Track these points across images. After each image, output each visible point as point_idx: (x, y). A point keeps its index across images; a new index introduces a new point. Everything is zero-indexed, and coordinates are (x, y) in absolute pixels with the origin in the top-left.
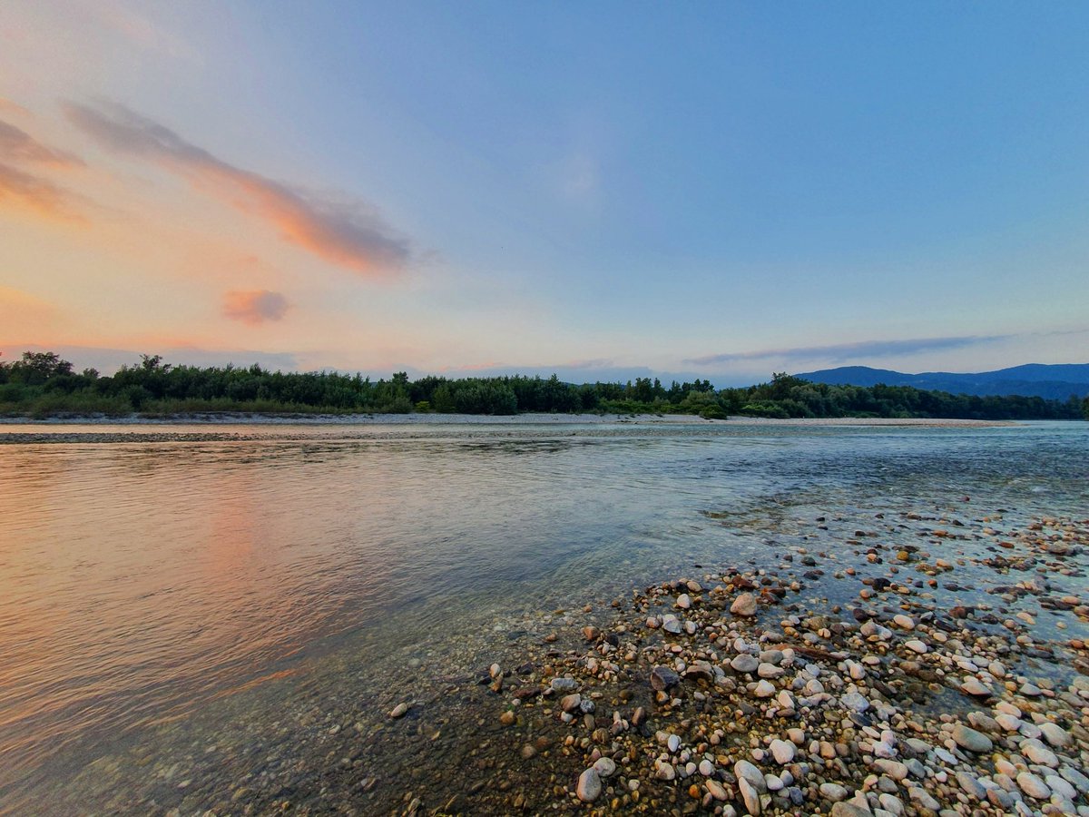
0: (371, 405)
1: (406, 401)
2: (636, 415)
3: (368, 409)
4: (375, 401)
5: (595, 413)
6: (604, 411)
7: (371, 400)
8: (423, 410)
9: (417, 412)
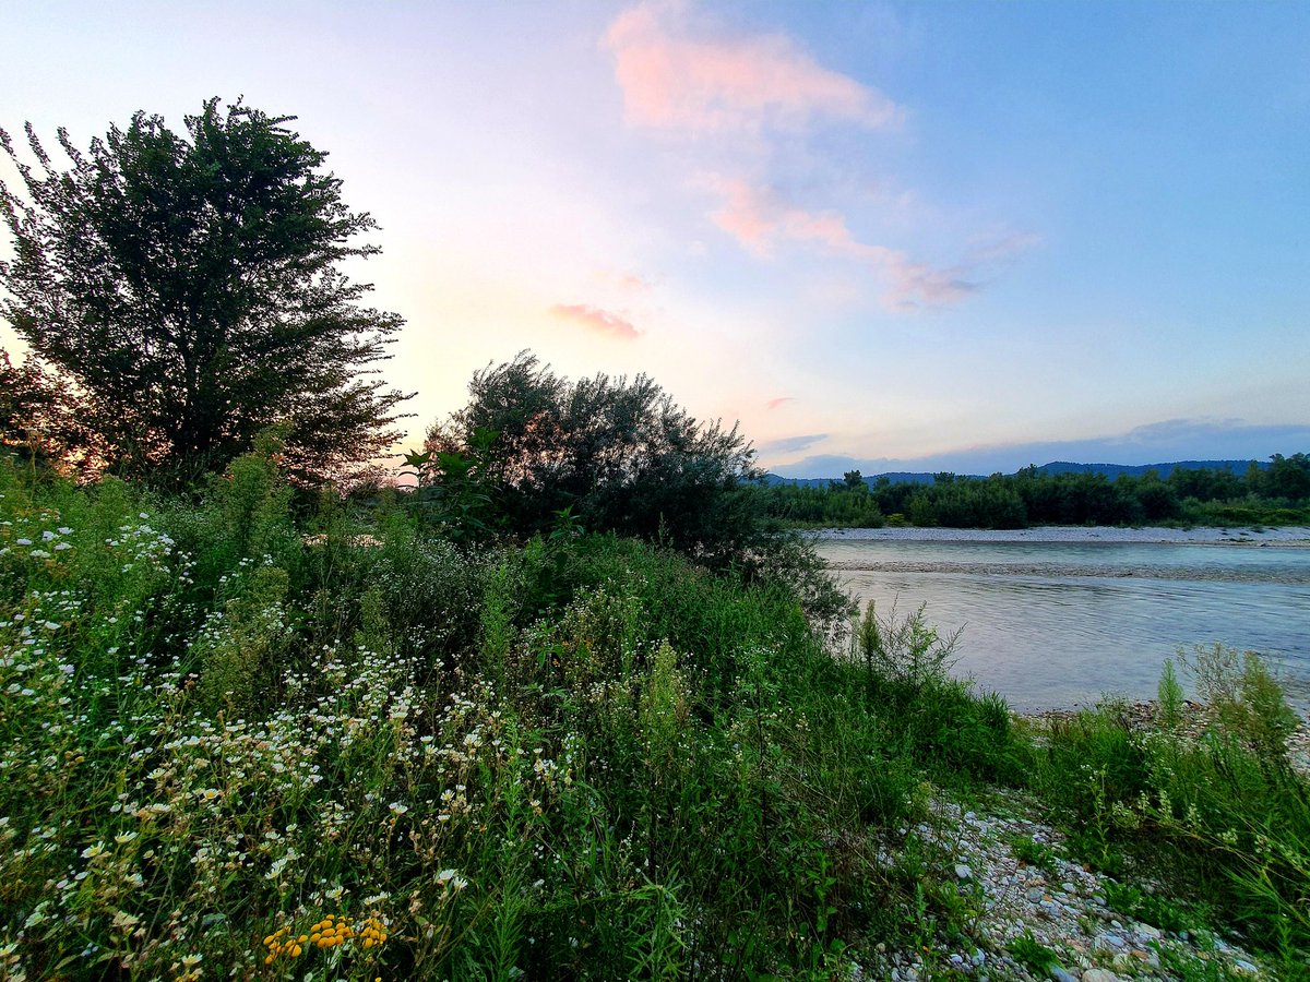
0: (840, 519)
1: (877, 514)
2: (1265, 528)
3: (838, 524)
4: (843, 515)
5: (1171, 526)
6: (1190, 521)
7: (838, 513)
8: (897, 524)
9: (890, 525)
